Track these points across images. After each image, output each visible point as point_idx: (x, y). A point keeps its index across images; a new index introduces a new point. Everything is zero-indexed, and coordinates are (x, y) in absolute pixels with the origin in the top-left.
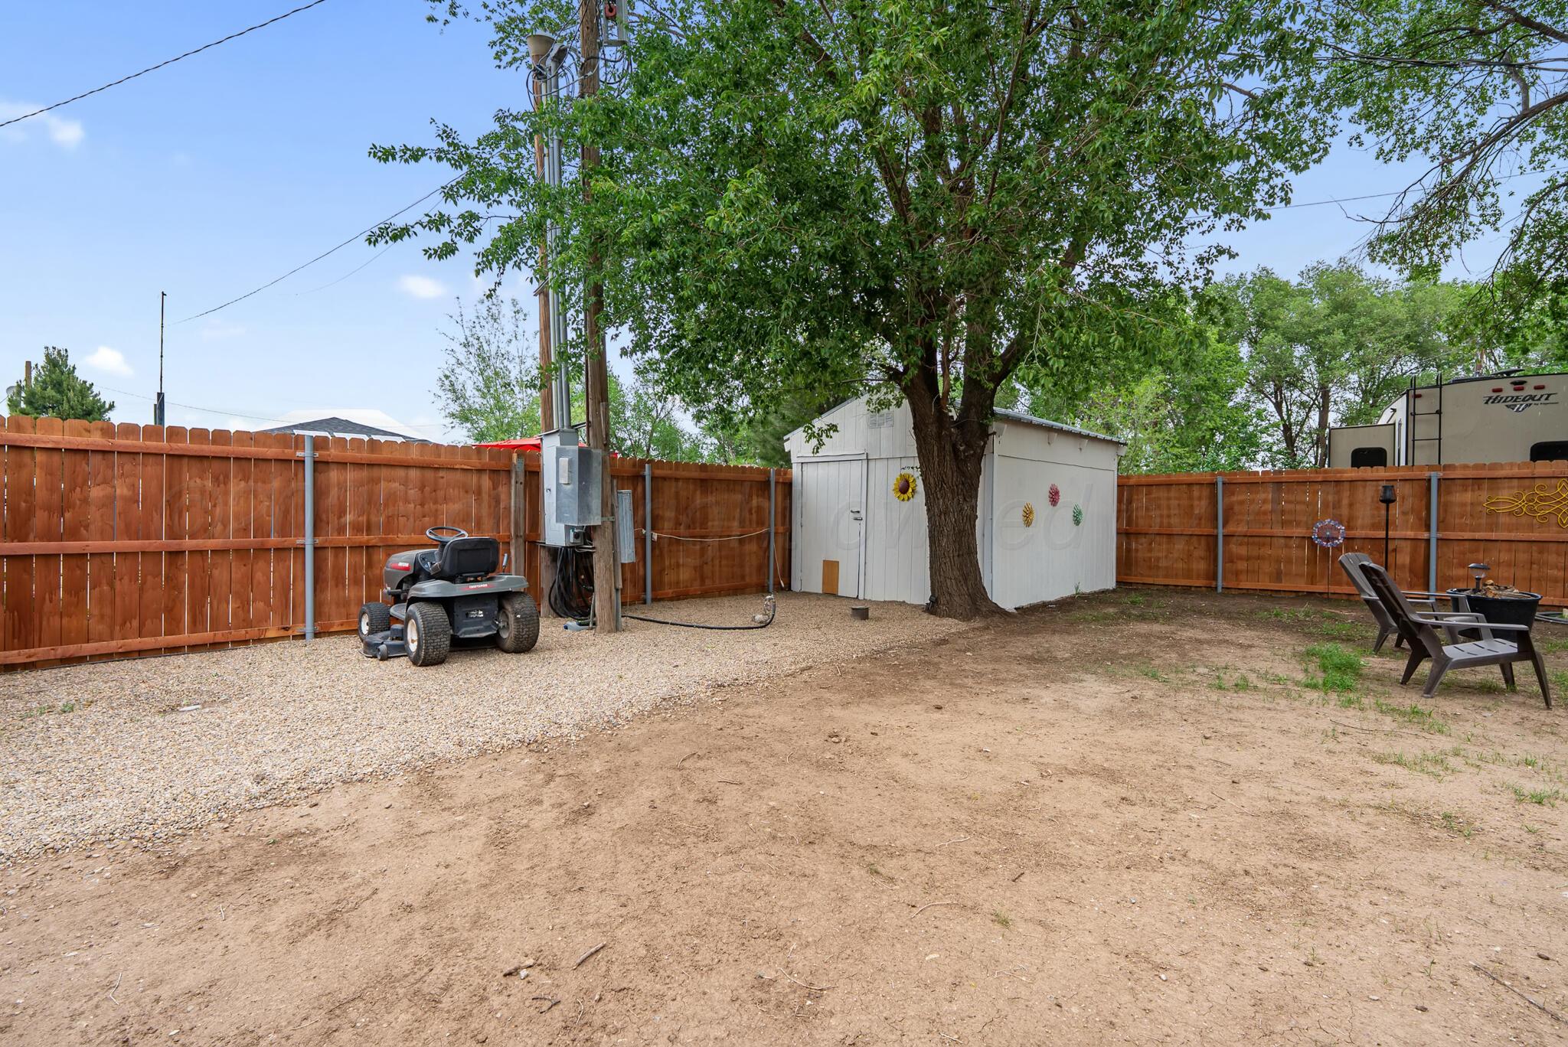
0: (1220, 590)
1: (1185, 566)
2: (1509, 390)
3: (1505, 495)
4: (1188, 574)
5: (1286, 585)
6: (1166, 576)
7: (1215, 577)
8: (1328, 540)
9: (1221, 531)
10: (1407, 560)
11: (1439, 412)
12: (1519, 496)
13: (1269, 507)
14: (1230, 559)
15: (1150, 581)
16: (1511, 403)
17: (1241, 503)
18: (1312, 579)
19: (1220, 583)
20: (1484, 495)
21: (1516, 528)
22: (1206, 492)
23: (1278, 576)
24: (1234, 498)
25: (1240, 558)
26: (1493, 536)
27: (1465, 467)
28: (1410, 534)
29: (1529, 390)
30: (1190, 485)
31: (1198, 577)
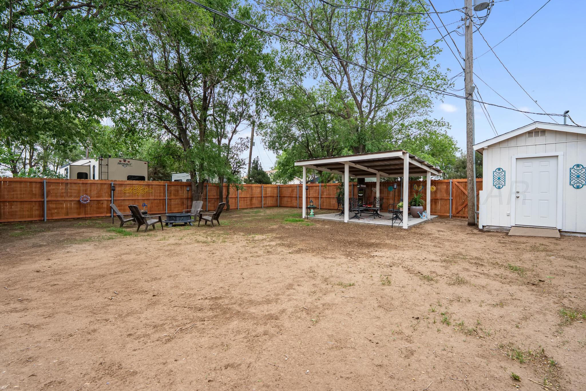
0: (46, 220)
1: (29, 213)
2: (123, 162)
3: (127, 188)
4: (31, 216)
5: (70, 216)
6: (20, 218)
7: (43, 216)
8: (85, 201)
9: (46, 199)
10: (106, 206)
11: (107, 165)
12: (130, 189)
13: (64, 191)
14: (49, 209)
15: (12, 220)
16: (123, 165)
17: (53, 189)
18: (79, 214)
19: (46, 218)
20: (123, 188)
21: (129, 196)
22: (38, 185)
23: (67, 214)
24: (50, 188)
25: (53, 209)
26: (125, 198)
27: (119, 181)
28: (107, 199)
29: (127, 162)
30: (31, 182)
31: (35, 217)
